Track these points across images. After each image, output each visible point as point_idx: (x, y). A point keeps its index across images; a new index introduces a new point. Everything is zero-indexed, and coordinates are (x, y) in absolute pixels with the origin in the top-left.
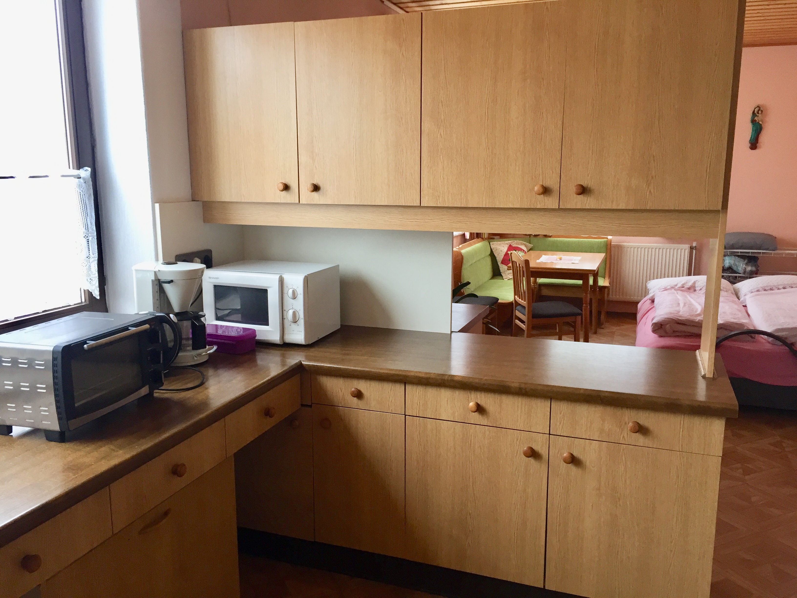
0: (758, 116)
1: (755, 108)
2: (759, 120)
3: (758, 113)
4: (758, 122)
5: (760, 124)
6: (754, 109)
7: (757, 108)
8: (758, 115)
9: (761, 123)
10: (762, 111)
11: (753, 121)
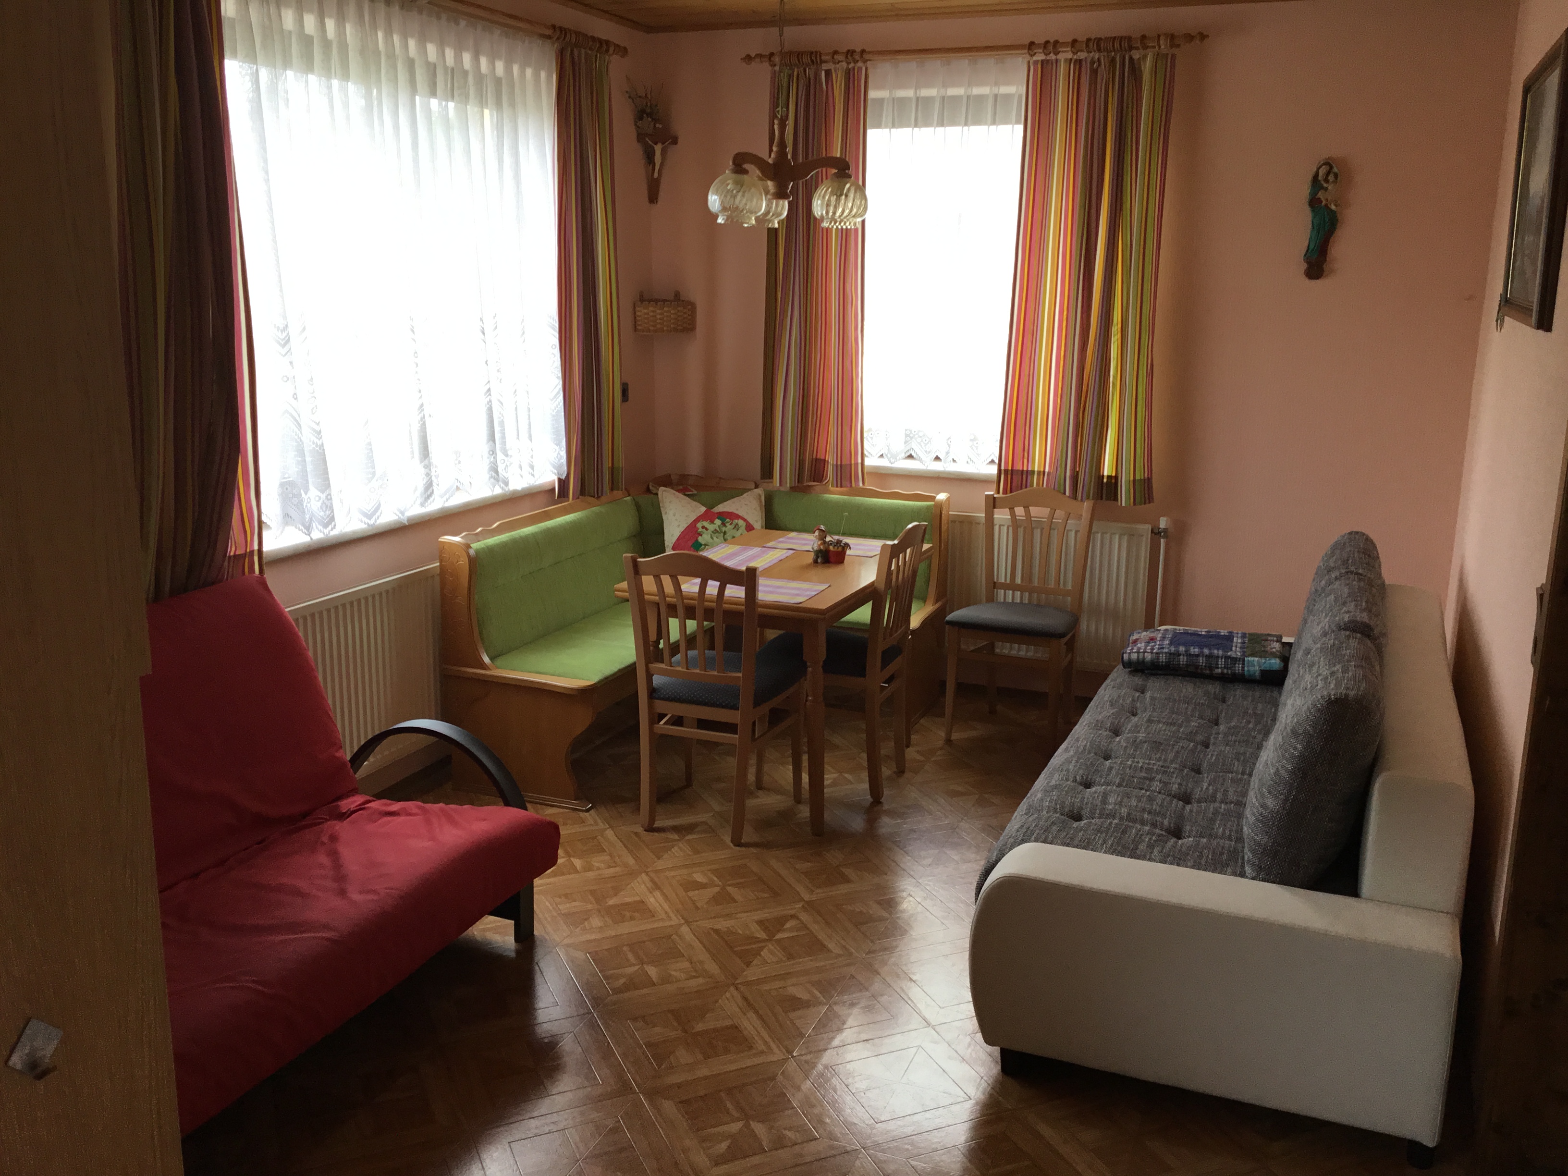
0: (1326, 189)
1: (1318, 169)
2: (1327, 200)
3: (1327, 181)
4: (1326, 205)
5: (1331, 210)
6: (1315, 170)
7: (1324, 167)
8: (1325, 185)
9: (1333, 207)
10: (1336, 175)
11: (1314, 202)
